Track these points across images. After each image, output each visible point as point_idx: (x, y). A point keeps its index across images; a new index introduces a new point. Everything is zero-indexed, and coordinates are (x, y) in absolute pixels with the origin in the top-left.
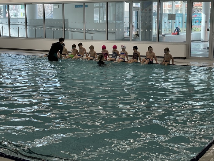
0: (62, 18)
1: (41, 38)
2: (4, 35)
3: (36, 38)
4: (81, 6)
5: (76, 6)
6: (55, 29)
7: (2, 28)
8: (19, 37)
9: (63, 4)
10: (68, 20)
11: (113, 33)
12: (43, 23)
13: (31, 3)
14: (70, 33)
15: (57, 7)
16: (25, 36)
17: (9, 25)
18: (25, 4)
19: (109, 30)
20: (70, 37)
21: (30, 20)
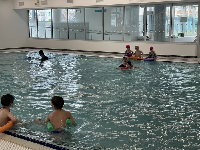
0: (83, 22)
1: (65, 39)
2: (33, 36)
3: (60, 39)
5: (96, 11)
6: (77, 31)
7: (31, 30)
8: (45, 38)
9: (85, 8)
10: (88, 23)
11: (129, 34)
12: (66, 25)
13: (56, 8)
14: (90, 34)
15: (79, 12)
16: (51, 38)
17: (37, 27)
18: (52, 9)
19: (125, 31)
20: (90, 38)
21: (56, 23)
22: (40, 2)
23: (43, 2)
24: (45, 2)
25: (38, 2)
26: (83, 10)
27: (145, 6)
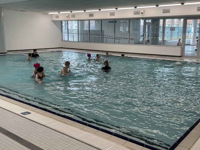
0: (100, 29)
1: (87, 42)
2: (65, 40)
3: (84, 42)
4: (113, 22)
5: (110, 22)
6: (96, 36)
7: (64, 35)
8: (74, 41)
9: (101, 20)
10: (104, 31)
11: (132, 39)
12: (88, 32)
13: (82, 20)
14: (105, 39)
15: (98, 22)
16: (77, 41)
17: (68, 33)
18: (78, 21)
19: (130, 37)
20: (105, 41)
21: (81, 31)
22: (70, 16)
23: (72, 16)
24: (74, 16)
25: (69, 16)
26: (100, 22)
27: (145, 19)
